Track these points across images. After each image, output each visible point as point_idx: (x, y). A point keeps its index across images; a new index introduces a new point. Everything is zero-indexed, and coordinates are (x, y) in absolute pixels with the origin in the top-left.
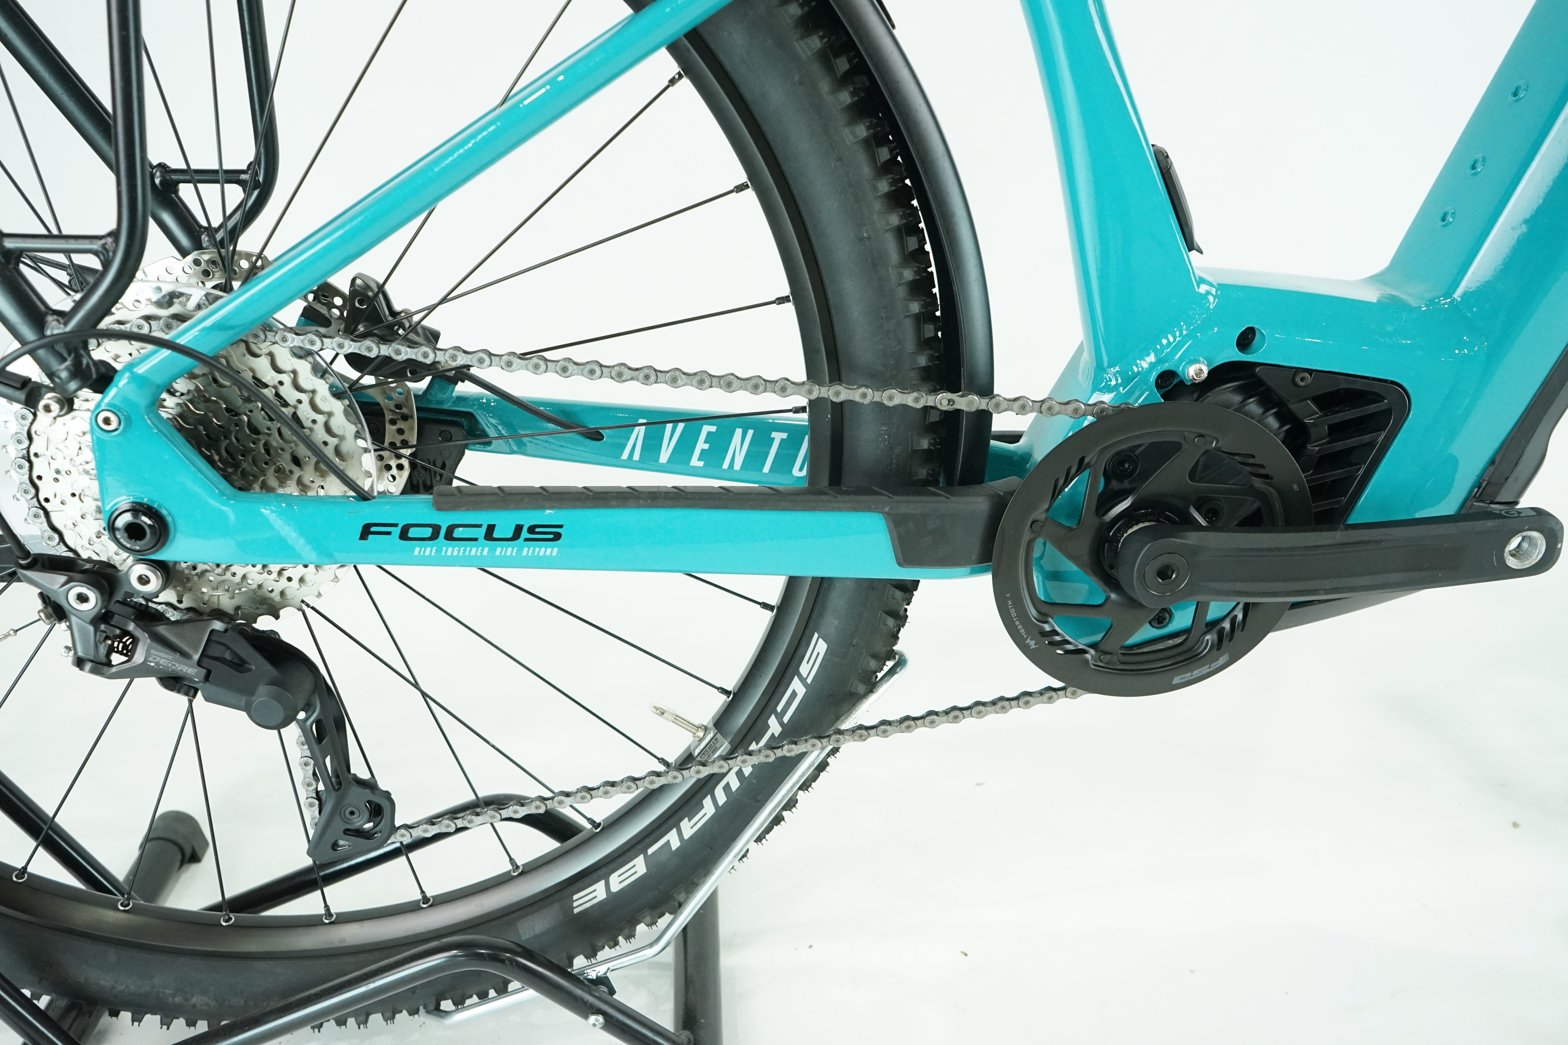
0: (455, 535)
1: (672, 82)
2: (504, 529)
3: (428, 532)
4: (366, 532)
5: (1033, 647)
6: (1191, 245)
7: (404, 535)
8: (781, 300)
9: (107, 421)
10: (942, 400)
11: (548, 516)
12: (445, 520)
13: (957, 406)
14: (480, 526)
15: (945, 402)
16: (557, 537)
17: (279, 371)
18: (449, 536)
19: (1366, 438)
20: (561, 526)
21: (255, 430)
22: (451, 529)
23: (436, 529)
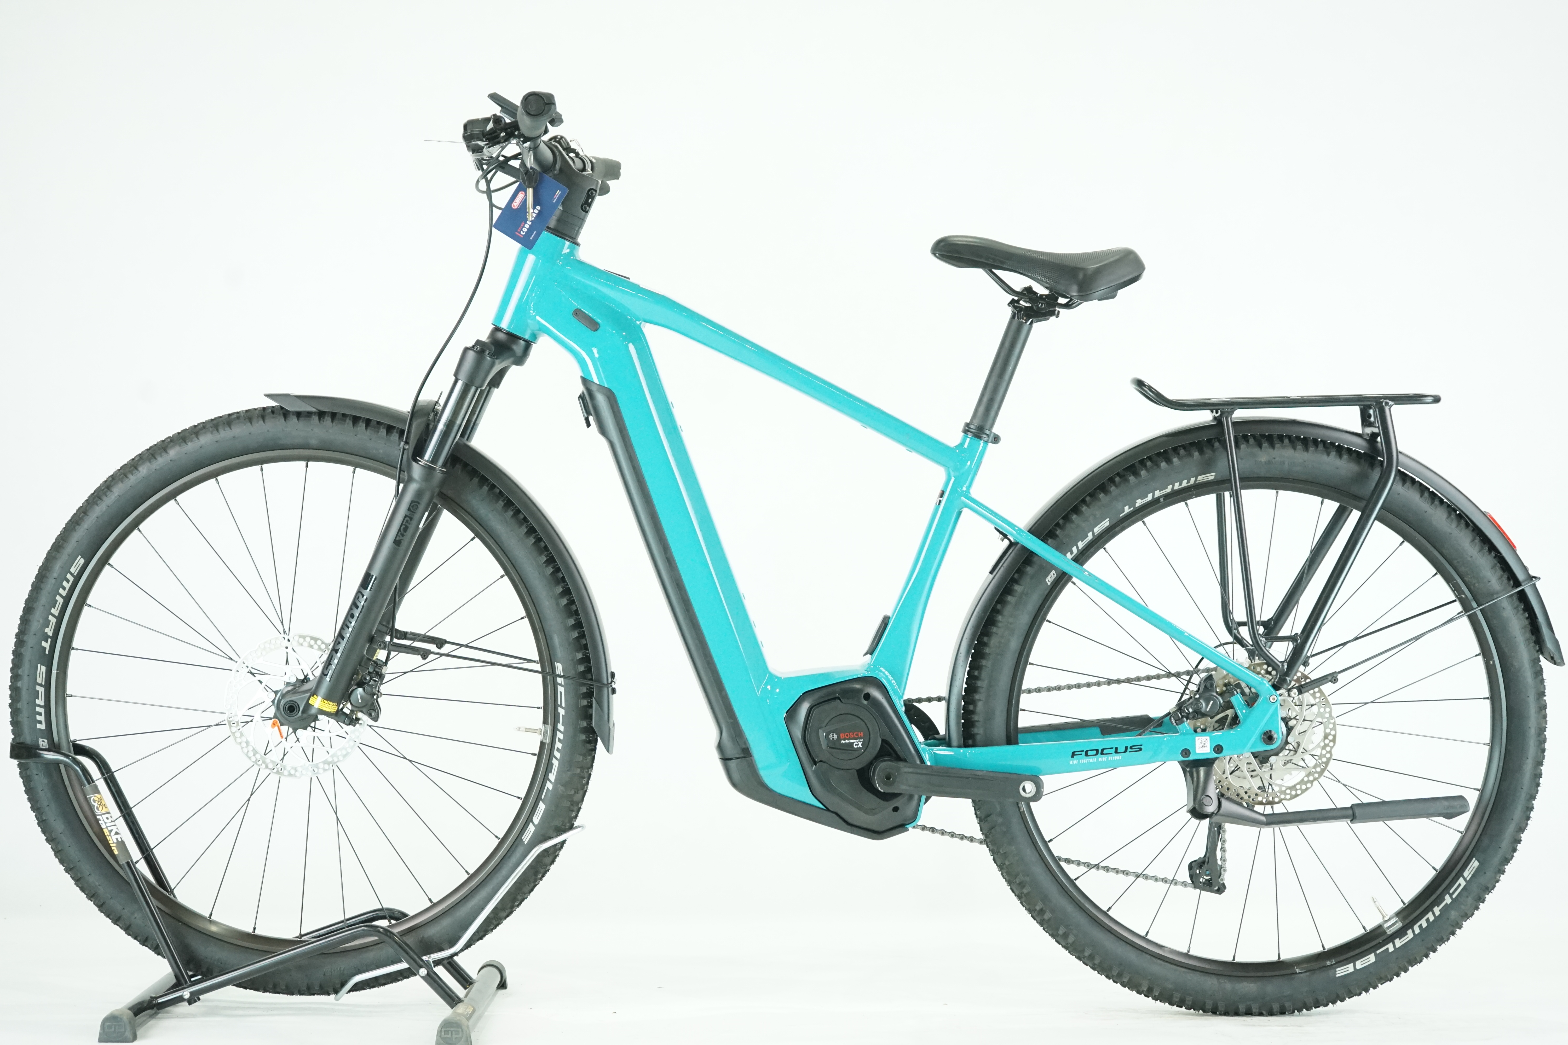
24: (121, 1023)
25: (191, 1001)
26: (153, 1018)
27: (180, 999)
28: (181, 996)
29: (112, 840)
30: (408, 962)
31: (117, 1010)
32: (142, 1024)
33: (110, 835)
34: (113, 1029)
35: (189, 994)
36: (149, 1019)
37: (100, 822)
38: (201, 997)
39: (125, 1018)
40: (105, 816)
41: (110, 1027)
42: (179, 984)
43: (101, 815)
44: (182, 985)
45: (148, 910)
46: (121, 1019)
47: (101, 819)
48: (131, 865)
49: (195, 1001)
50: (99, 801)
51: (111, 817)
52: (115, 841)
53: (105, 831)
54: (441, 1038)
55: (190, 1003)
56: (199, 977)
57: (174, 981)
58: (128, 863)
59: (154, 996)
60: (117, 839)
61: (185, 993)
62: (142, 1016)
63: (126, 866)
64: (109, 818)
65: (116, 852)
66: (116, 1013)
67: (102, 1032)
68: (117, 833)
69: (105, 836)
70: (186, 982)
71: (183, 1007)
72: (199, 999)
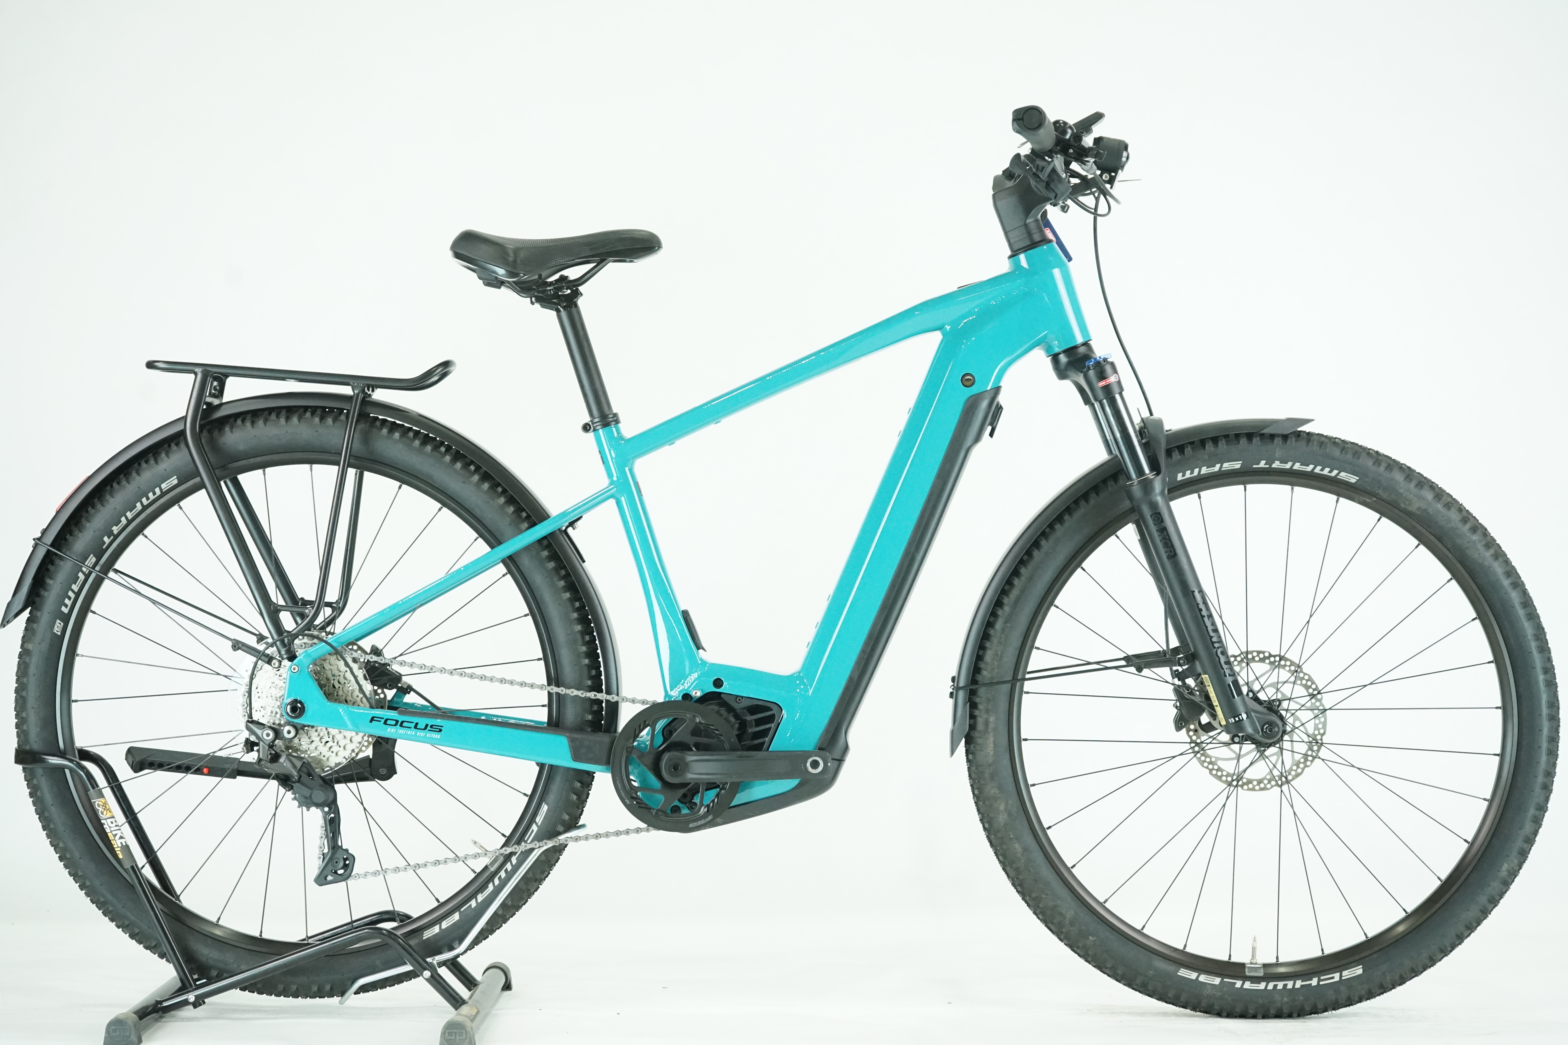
0: (403, 725)
1: (504, 575)
2: (421, 725)
3: (394, 723)
4: (372, 720)
5: (628, 803)
6: (699, 647)
7: (385, 723)
8: (539, 659)
9: (294, 669)
10: (592, 695)
11: (438, 722)
12: (401, 718)
13: (597, 697)
14: (413, 723)
15: (593, 695)
16: (441, 730)
17: (340, 671)
18: (401, 725)
19: (767, 726)
20: (442, 727)
21: (334, 687)
22: (403, 722)
23: (397, 721)
24: (125, 1027)
25: (196, 1005)
26: (160, 1021)
27: (185, 1003)
28: (187, 1000)
29: (117, 844)
30: (412, 965)
31: (123, 1014)
32: (147, 1027)
33: (115, 840)
34: (118, 1033)
35: (194, 997)
36: (154, 1023)
37: (105, 826)
38: (206, 1000)
39: (130, 1023)
40: (109, 821)
41: (115, 1031)
42: (184, 988)
43: (105, 819)
44: (187, 988)
45: (152, 913)
46: (126, 1023)
47: (106, 824)
48: (135, 869)
49: (200, 1005)
50: (103, 806)
51: (116, 821)
52: (120, 845)
53: (110, 835)
54: (446, 1040)
55: (195, 1007)
56: (205, 980)
57: (179, 984)
58: (132, 867)
59: (159, 999)
60: (121, 843)
61: (190, 997)
62: (148, 1020)
63: (130, 870)
64: (114, 822)
65: (121, 856)
66: (121, 1017)
67: (107, 1035)
68: (121, 838)
69: (110, 841)
70: (191, 986)
71: (188, 1011)
72: (204, 1003)
